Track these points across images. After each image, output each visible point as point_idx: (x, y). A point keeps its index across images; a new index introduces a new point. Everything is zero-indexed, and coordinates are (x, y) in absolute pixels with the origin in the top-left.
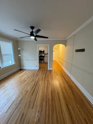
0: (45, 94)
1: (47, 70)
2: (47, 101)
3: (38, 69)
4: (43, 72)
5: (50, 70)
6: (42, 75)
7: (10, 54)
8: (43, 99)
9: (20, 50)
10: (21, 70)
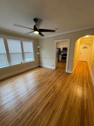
0: (38, 102)
1: (64, 72)
2: (34, 112)
3: (55, 69)
4: (58, 73)
5: (67, 73)
6: (54, 77)
7: (31, 52)
8: (33, 107)
9: (39, 48)
10: (40, 67)
